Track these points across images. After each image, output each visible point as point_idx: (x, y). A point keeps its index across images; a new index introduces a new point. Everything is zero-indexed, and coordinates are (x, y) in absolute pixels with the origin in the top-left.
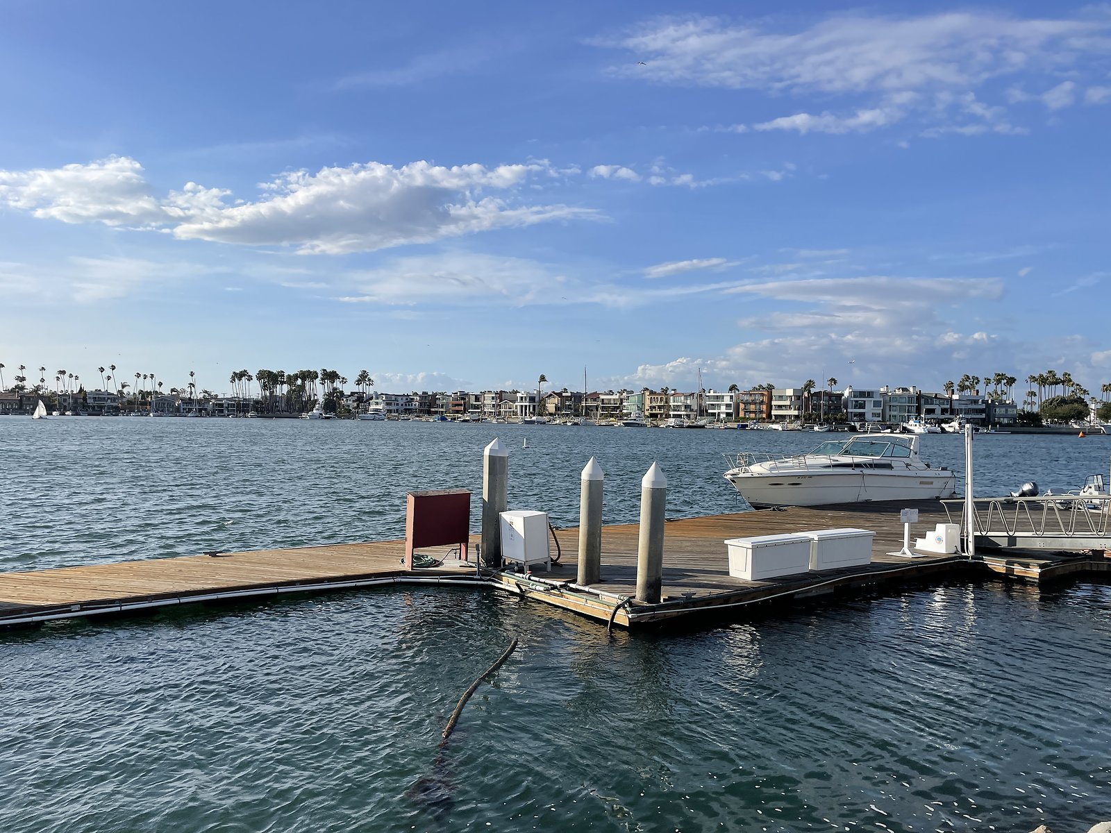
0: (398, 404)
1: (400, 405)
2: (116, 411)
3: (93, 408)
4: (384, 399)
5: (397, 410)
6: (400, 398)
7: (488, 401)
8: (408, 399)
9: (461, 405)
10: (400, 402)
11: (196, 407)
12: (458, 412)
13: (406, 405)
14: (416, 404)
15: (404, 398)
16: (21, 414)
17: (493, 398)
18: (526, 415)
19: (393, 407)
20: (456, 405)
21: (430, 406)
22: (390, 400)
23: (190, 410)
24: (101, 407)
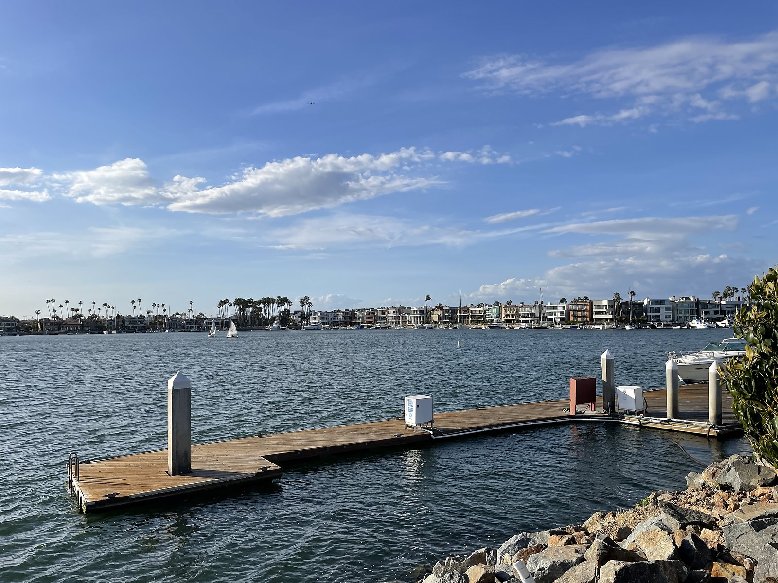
0: (328, 318)
1: (330, 319)
2: (144, 329)
3: (129, 327)
4: (319, 315)
5: (328, 322)
6: (330, 314)
7: (391, 314)
8: (335, 314)
9: (372, 318)
10: (330, 317)
11: (195, 326)
12: (370, 322)
13: (334, 319)
14: (341, 317)
15: (333, 314)
16: (83, 333)
17: (394, 312)
18: (417, 323)
19: (326, 321)
20: (369, 318)
21: (351, 318)
22: (323, 315)
23: (192, 327)
24: (134, 327)
